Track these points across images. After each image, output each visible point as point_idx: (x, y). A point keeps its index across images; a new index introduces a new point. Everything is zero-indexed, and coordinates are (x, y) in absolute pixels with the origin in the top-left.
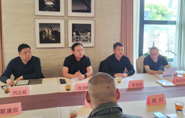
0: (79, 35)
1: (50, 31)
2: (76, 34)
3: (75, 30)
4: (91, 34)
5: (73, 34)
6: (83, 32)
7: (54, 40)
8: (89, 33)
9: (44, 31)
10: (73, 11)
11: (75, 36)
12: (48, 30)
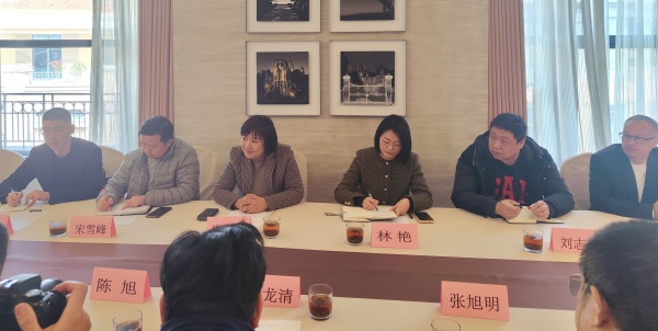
0: (361, 83)
1: (283, 73)
2: (352, 81)
4: (393, 80)
5: (342, 80)
6: (372, 75)
7: (292, 95)
8: (389, 77)
9: (269, 71)
10: (343, 18)
11: (349, 86)
12: (279, 71)
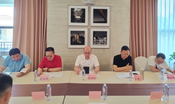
0: (98, 39)
3: (95, 36)
4: (107, 39)
5: (93, 39)
6: (101, 37)
7: (80, 42)
8: (105, 38)
9: (74, 36)
10: (94, 22)
11: (95, 40)
12: (77, 36)
